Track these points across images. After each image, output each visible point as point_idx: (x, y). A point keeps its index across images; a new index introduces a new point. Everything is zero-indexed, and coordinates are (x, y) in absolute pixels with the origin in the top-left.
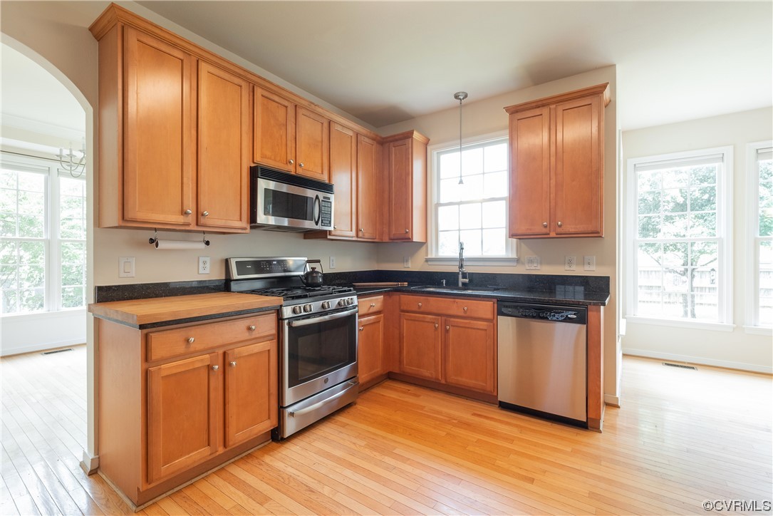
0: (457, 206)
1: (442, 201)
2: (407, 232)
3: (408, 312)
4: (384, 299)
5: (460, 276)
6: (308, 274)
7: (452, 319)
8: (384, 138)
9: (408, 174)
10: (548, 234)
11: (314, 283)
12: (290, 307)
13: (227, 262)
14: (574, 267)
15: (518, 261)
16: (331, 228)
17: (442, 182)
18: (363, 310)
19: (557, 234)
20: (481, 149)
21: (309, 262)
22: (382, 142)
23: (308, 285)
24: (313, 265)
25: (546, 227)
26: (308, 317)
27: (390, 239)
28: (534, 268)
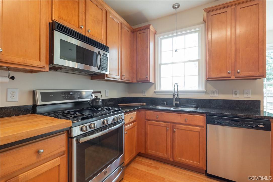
0: (171, 65)
1: (162, 63)
2: (146, 77)
3: (150, 120)
4: (137, 114)
5: (174, 100)
6: (93, 100)
7: (177, 125)
8: (134, 29)
9: (147, 48)
10: (230, 77)
11: (97, 106)
12: (79, 127)
13: (34, 93)
14: (238, 96)
15: (205, 92)
16: (107, 73)
17: (162, 53)
18: (127, 121)
19: (236, 77)
20: (183, 36)
21: (94, 92)
22: (134, 32)
23: (93, 107)
24: (97, 95)
25: (229, 73)
26: (92, 133)
27: (137, 81)
28: (215, 96)
